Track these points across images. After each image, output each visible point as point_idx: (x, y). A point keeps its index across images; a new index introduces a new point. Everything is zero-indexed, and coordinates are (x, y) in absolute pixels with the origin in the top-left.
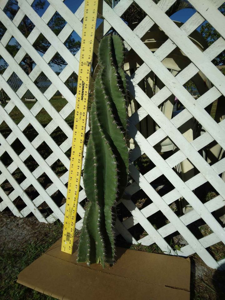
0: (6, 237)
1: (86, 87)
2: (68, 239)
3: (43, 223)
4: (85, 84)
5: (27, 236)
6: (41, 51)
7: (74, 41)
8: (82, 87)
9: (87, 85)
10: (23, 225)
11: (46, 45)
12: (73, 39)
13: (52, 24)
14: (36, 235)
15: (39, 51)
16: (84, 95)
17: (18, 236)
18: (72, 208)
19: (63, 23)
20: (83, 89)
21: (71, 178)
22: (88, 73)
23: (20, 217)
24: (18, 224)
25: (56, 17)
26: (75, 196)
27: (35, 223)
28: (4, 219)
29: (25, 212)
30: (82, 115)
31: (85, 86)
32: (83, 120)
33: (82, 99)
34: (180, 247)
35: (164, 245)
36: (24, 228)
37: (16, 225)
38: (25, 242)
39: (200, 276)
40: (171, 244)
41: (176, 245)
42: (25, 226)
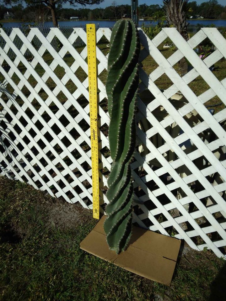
0: (65, 218)
2: (96, 212)
3: (86, 209)
5: (77, 218)
10: (73, 209)
14: (83, 218)
16: (95, 137)
17: (72, 218)
23: (70, 203)
24: (70, 209)
27: (81, 208)
28: (61, 205)
29: (74, 200)
31: (95, 132)
33: (94, 139)
34: (175, 234)
35: (164, 232)
36: (75, 212)
37: (69, 209)
38: (77, 223)
39: (185, 253)
40: (169, 232)
41: (172, 233)
42: (75, 210)
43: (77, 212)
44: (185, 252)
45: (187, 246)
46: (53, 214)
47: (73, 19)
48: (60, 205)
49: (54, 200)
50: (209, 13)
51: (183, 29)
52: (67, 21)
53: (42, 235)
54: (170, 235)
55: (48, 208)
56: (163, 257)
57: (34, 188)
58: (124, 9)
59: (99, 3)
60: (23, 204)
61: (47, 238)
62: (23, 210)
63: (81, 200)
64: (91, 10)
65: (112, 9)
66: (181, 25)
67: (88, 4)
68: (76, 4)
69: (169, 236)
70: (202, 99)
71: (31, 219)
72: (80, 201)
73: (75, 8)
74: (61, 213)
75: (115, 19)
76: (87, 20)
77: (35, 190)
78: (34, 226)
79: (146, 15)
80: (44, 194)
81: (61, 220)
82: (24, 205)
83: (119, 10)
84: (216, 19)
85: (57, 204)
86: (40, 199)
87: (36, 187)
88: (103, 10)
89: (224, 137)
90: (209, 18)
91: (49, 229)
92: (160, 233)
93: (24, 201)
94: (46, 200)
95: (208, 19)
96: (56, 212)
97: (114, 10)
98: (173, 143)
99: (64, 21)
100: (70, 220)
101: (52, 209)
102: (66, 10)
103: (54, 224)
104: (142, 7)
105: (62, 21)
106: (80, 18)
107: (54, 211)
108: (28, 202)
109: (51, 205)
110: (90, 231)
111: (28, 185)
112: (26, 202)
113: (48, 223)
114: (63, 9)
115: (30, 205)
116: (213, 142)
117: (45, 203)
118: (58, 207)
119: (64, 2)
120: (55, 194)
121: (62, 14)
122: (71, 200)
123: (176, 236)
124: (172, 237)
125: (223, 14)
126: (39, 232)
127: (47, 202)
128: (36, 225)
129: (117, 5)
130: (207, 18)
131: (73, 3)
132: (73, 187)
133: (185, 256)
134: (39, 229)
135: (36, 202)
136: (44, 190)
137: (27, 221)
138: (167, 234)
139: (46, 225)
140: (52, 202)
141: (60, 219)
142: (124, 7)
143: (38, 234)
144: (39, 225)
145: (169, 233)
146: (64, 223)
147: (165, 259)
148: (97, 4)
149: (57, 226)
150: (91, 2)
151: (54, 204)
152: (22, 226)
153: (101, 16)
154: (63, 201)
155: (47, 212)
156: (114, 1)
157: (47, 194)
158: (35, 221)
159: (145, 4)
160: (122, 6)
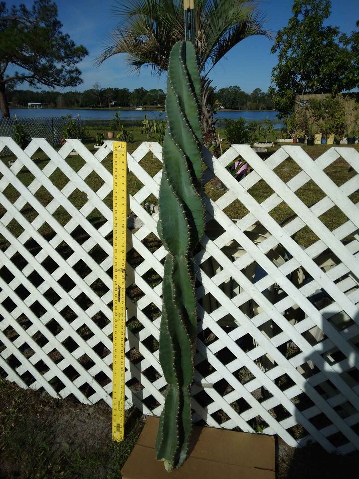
0: (83, 432)
1: (122, 291)
2: (118, 430)
4: (121, 289)
6: (18, 64)
7: (73, 45)
8: (118, 291)
9: (123, 289)
10: (95, 414)
11: (28, 55)
12: (72, 41)
13: (34, 16)
15: (16, 63)
16: (121, 298)
18: (119, 400)
19: (53, 16)
20: (119, 293)
21: (115, 373)
22: (123, 279)
23: (88, 405)
24: (89, 414)
25: (40, 5)
26: (121, 389)
27: (108, 410)
29: (94, 399)
30: (121, 316)
32: (122, 320)
33: (119, 302)
34: (262, 429)
35: (247, 428)
36: (98, 419)
37: (87, 415)
38: (106, 437)
39: (281, 456)
40: (254, 426)
41: (259, 427)
42: (98, 416)
43: (102, 418)
44: (282, 453)
45: (283, 444)
46: (62, 429)
47: (33, 106)
48: (70, 411)
49: (58, 403)
50: (231, 101)
51: (210, 127)
52: (24, 108)
53: (51, 467)
54: (257, 431)
55: (49, 418)
56: (255, 467)
57: (18, 387)
58: (112, 94)
59: (76, 86)
60: (6, 417)
61: (59, 471)
62: (6, 430)
63: (108, 395)
64: (61, 94)
65: (95, 94)
66: (207, 121)
67: (59, 86)
68: (39, 85)
69: (255, 432)
70: (288, 231)
71: (24, 443)
72: (105, 399)
73: (35, 91)
74: (75, 424)
75: (100, 107)
76: (55, 107)
77: (22, 389)
78: (32, 455)
79: (145, 104)
80: (39, 396)
81: (77, 436)
82: (7, 420)
83: (104, 95)
84: (241, 109)
85: (65, 409)
86: (33, 405)
87: (22, 385)
88: (79, 94)
89: (320, 278)
90: (232, 109)
91: (61, 455)
92: (241, 431)
93: (5, 413)
94: (45, 406)
95: (230, 110)
96: (65, 423)
97: (98, 96)
98: (253, 290)
99: (19, 108)
100: (93, 435)
101: (58, 419)
102: (21, 92)
103: (67, 446)
104: (139, 92)
105: (15, 108)
106: (45, 105)
107: (61, 422)
108: (14, 412)
109: (54, 413)
110: (132, 448)
111: (7, 382)
112: (9, 413)
113: (55, 445)
114: (16, 91)
115: (17, 417)
116: (307, 285)
117: (43, 412)
118: (68, 414)
119: (19, 82)
120: (59, 393)
121: (14, 98)
122: (90, 398)
123: (266, 431)
124: (259, 434)
125: (249, 103)
126: (45, 464)
127: (47, 408)
128: (36, 451)
129: (102, 88)
130: (229, 108)
131: (34, 84)
132: (94, 375)
133: (283, 460)
134: (43, 459)
135: (27, 411)
136: (38, 387)
137: (18, 446)
138: (251, 430)
139: (54, 449)
140: (55, 407)
141: (75, 435)
142: (112, 90)
143: (42, 468)
144: (41, 452)
145: (255, 429)
146: (84, 440)
147: (259, 469)
148: (72, 86)
149: (73, 447)
150: (63, 84)
151: (59, 411)
152: (10, 458)
153: (78, 102)
154: (74, 403)
155: (51, 426)
156: (97, 83)
157: (44, 394)
158: (33, 445)
159: (142, 88)
160: (109, 89)
